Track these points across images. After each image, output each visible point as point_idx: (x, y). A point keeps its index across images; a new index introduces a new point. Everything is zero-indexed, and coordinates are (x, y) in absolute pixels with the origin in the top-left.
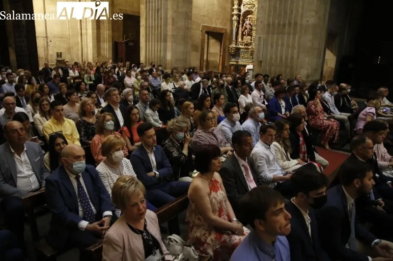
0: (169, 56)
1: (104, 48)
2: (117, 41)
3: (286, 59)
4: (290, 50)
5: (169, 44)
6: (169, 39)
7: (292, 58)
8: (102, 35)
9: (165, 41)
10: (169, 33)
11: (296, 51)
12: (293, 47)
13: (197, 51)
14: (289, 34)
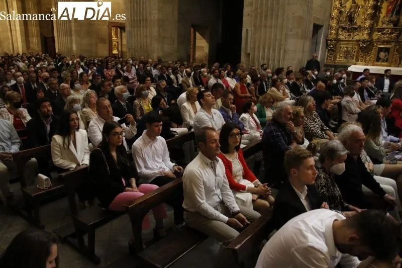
0: (74, 48)
1: (33, 42)
2: (47, 36)
3: (144, 46)
4: (145, 39)
5: (74, 38)
6: (73, 33)
7: (147, 46)
8: (30, 32)
9: (71, 35)
10: (73, 29)
11: (148, 40)
12: (147, 36)
13: (105, 43)
14: (143, 27)
